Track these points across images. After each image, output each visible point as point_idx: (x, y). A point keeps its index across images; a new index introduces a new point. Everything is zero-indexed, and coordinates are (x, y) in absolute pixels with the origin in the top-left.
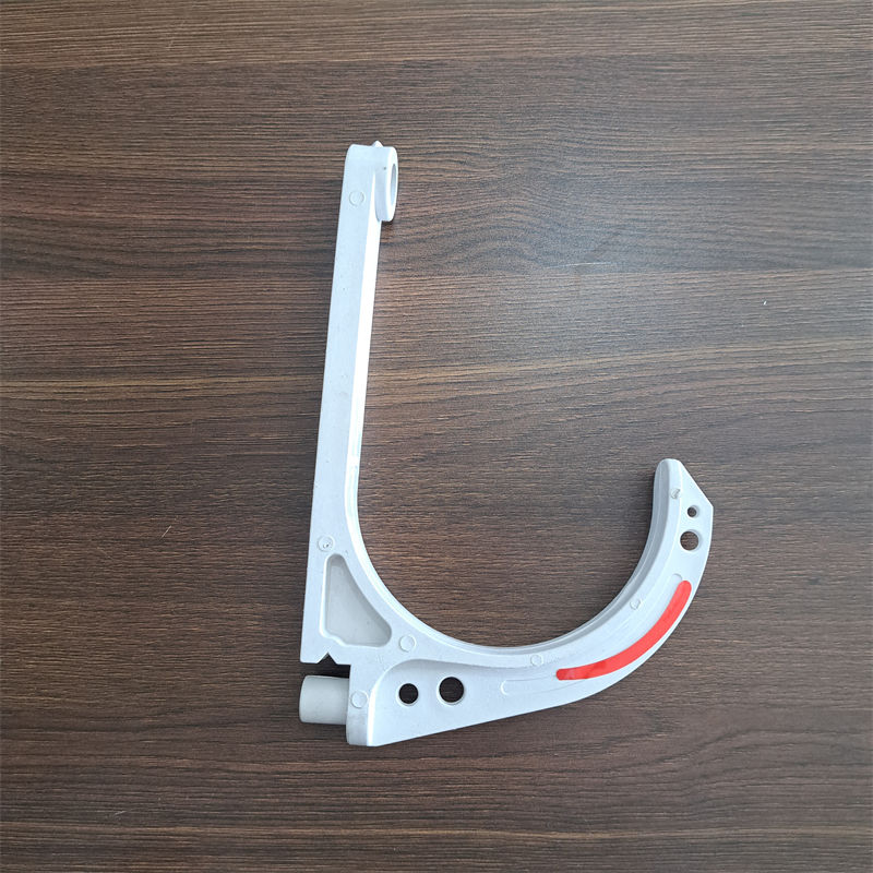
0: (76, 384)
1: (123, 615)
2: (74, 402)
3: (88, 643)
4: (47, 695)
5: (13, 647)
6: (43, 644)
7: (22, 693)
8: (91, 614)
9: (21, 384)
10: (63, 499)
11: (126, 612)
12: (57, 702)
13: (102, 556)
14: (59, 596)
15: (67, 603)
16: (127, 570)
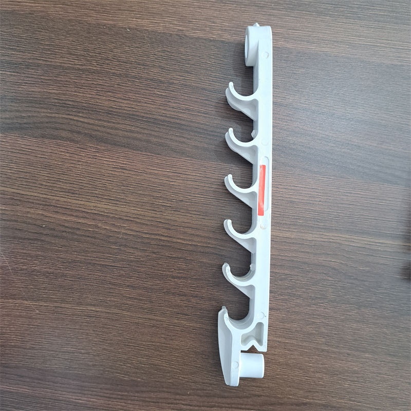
0: (377, 241)
1: (395, 365)
2: (375, 250)
3: (377, 378)
4: (354, 401)
5: (337, 375)
6: (354, 375)
7: (341, 399)
8: (379, 363)
9: (347, 236)
10: (367, 301)
11: (397, 364)
12: (359, 405)
13: (386, 334)
14: (363, 352)
15: (367, 355)
16: (399, 343)
